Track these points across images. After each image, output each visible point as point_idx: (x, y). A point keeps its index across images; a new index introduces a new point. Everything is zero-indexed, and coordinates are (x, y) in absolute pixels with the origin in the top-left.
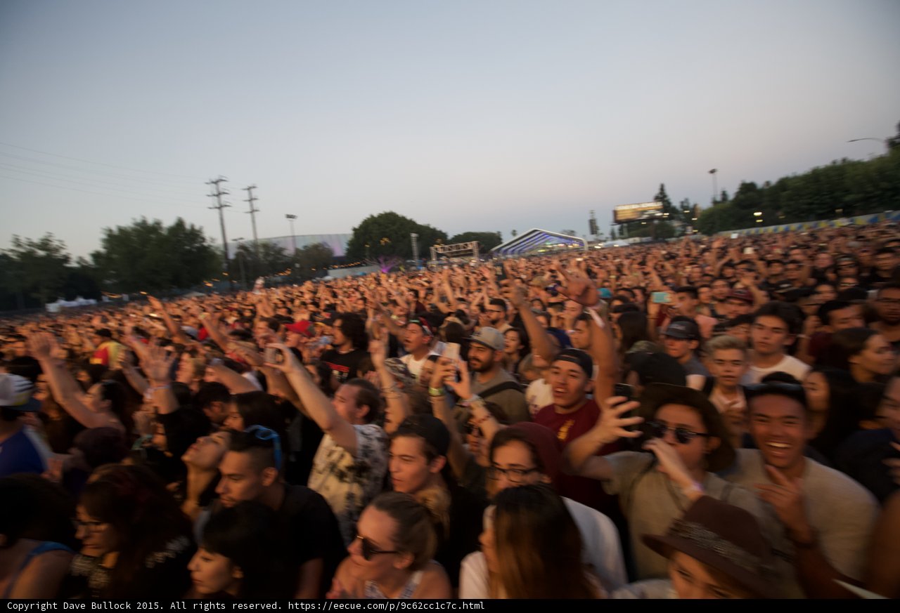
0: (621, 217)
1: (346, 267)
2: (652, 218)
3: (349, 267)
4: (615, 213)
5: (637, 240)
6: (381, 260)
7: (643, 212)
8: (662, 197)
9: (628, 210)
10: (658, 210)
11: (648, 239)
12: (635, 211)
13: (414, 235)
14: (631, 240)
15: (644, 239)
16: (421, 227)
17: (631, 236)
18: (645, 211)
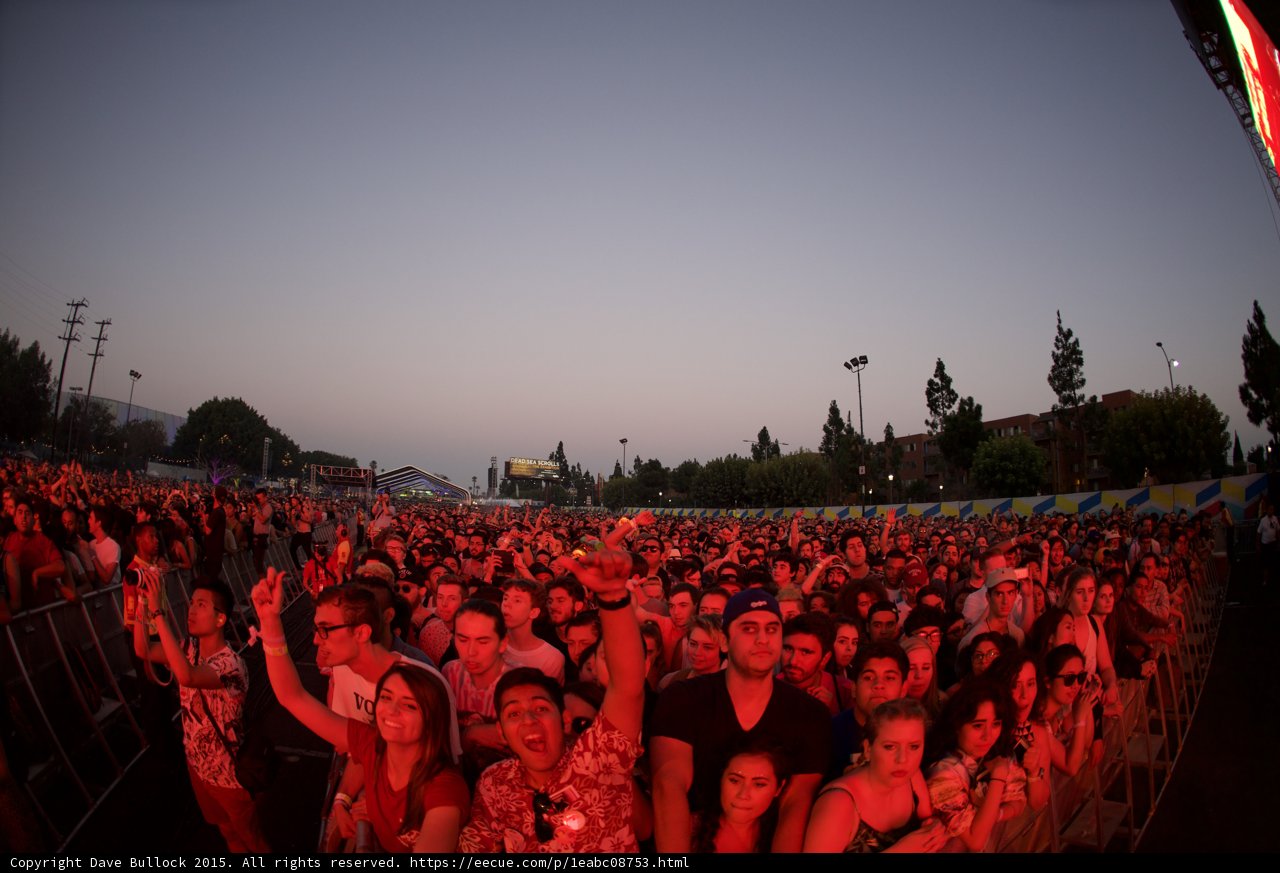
0: (514, 471)
1: (171, 463)
2: (548, 479)
3: (175, 464)
4: (508, 465)
5: (530, 501)
6: (213, 464)
7: (539, 470)
8: (559, 456)
9: (522, 466)
10: (555, 471)
11: (542, 503)
12: (531, 467)
13: (267, 440)
14: (523, 501)
15: (536, 503)
16: (272, 430)
17: (521, 497)
18: (543, 470)
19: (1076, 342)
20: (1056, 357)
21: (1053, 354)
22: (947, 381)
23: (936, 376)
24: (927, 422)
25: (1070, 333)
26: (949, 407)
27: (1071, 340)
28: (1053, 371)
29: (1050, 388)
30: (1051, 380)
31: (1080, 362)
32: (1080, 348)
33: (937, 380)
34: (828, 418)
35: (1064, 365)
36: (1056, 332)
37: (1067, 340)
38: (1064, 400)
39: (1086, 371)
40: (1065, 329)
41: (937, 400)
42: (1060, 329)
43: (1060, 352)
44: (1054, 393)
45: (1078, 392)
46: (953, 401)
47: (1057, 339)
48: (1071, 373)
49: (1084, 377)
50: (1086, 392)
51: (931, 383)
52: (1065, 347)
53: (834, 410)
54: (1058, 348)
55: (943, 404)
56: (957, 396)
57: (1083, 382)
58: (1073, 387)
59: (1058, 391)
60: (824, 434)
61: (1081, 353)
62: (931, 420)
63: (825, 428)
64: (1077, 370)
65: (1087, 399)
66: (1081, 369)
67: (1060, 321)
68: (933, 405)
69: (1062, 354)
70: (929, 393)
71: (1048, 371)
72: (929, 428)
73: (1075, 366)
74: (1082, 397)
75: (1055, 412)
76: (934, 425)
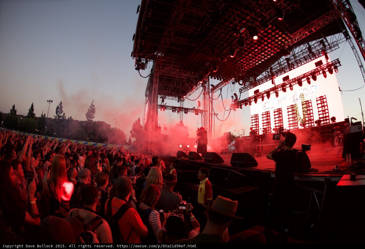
19: (95, 108)
20: (89, 110)
21: (89, 109)
22: (62, 107)
23: (59, 105)
24: (55, 116)
25: (94, 106)
26: (60, 114)
27: (94, 107)
28: (87, 113)
29: (86, 116)
30: (86, 115)
31: (94, 113)
32: (95, 110)
33: (59, 106)
34: (30, 107)
35: (90, 112)
36: (91, 105)
37: (93, 107)
38: (88, 120)
39: (95, 115)
40: (93, 105)
41: (58, 111)
42: (92, 104)
43: (90, 109)
44: (86, 118)
45: (92, 119)
46: (62, 112)
47: (90, 106)
48: (92, 115)
49: (94, 116)
50: (94, 120)
51: (58, 107)
52: (92, 108)
53: (32, 106)
54: (90, 108)
55: (59, 113)
56: (63, 112)
57: (94, 117)
58: (91, 118)
59: (87, 118)
60: (29, 111)
61: (95, 111)
62: (56, 116)
63: (29, 110)
64: (93, 114)
65: (93, 121)
66: (94, 114)
67: (93, 102)
68: (57, 112)
69: (91, 110)
70: (57, 109)
71: (86, 113)
72: (55, 118)
73: (93, 113)
74: (93, 120)
75: (85, 121)
76: (56, 117)
